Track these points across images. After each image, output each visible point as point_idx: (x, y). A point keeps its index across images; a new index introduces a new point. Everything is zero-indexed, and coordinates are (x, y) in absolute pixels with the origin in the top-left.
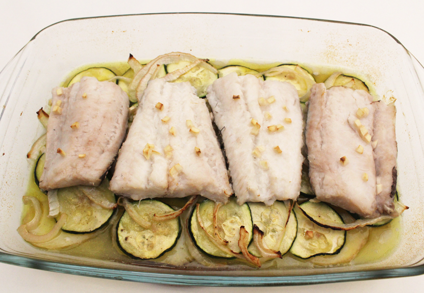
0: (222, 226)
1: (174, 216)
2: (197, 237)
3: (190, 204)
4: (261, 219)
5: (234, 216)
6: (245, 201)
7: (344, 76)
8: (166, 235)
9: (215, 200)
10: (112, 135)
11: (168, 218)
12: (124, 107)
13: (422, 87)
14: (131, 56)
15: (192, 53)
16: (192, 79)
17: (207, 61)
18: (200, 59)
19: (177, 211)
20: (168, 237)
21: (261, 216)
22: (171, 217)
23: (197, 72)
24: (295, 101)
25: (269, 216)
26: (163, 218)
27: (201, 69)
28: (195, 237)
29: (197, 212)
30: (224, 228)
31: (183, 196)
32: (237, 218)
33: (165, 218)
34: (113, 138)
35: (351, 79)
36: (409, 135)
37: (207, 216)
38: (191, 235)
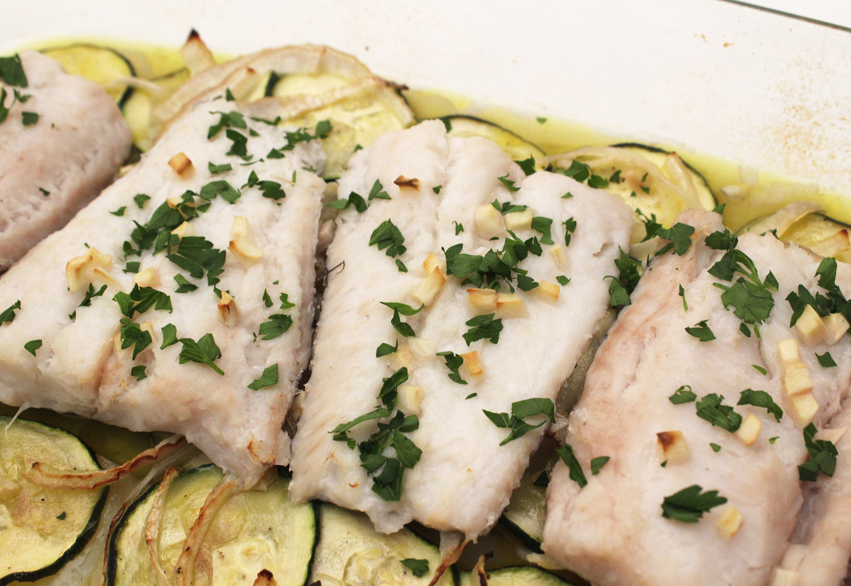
0: (215, 555)
1: (91, 483)
2: (127, 566)
3: (149, 457)
4: (345, 573)
5: (261, 537)
6: (311, 494)
7: (827, 219)
8: (44, 535)
9: (225, 469)
10: (23, 208)
11: (70, 483)
12: (100, 156)
14: (194, 35)
15: (363, 58)
17: (400, 90)
18: (376, 78)
19: (105, 472)
20: (47, 544)
21: (349, 563)
22: (81, 483)
23: (359, 113)
24: (605, 247)
25: (375, 572)
26: (55, 482)
27: (376, 107)
28: (121, 565)
30: (215, 563)
31: (138, 426)
32: (270, 544)
33: (62, 482)
34: (22, 219)
35: (839, 229)
37: (184, 511)
38: (112, 555)
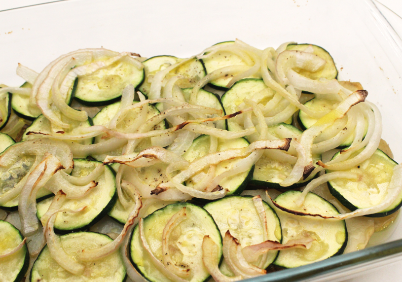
0: (178, 245)
5: (191, 228)
13: (399, 37)
16: (109, 78)
29: (139, 232)
30: (179, 247)
32: (197, 228)
36: (393, 90)
